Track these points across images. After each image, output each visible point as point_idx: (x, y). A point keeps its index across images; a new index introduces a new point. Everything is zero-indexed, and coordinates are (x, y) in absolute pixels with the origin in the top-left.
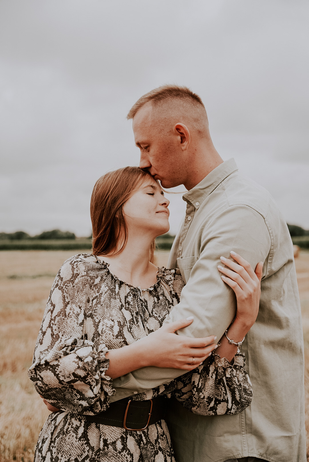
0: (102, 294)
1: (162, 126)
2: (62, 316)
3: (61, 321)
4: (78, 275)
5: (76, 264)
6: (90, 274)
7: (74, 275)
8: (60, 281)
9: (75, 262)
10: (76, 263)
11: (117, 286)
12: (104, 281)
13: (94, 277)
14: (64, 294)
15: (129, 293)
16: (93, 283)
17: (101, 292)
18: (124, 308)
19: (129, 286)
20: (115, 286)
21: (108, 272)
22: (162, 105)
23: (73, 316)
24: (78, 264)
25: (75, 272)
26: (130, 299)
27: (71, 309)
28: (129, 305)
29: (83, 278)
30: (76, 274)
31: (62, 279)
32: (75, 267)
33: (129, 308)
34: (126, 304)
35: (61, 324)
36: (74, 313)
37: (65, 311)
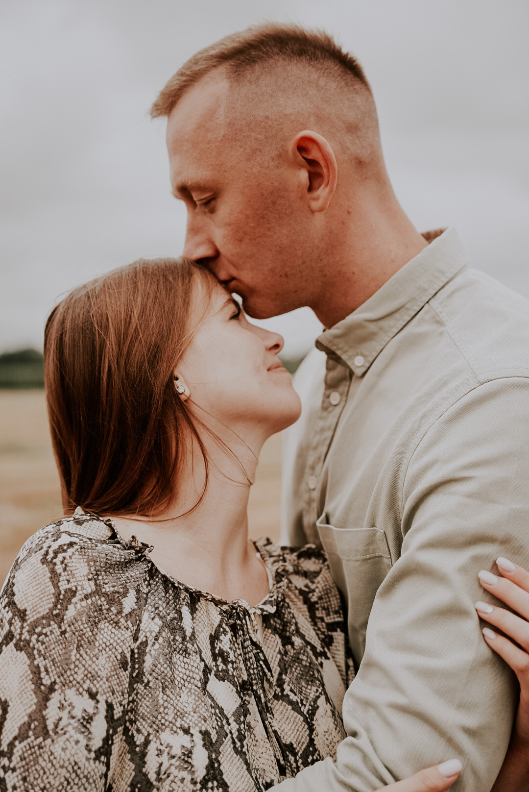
0: (145, 644)
1: (256, 139)
2: (33, 738)
3: (32, 754)
4: (74, 593)
5: (61, 559)
6: (106, 586)
7: (61, 597)
8: (17, 623)
9: (56, 553)
10: (60, 556)
11: (185, 610)
12: (146, 600)
13: (117, 595)
14: (36, 663)
15: (220, 626)
16: (120, 612)
17: (144, 639)
18: (212, 677)
19: (217, 603)
20: (179, 613)
21: (153, 572)
22: (258, 79)
23: (70, 728)
24: (68, 557)
25: (63, 585)
26: (225, 643)
27: (62, 707)
28: (225, 661)
29: (89, 601)
30: (66, 592)
31: (22, 615)
32: (59, 568)
33: (227, 671)
34: (215, 660)
35: (32, 763)
36: (73, 718)
37: (44, 719)
